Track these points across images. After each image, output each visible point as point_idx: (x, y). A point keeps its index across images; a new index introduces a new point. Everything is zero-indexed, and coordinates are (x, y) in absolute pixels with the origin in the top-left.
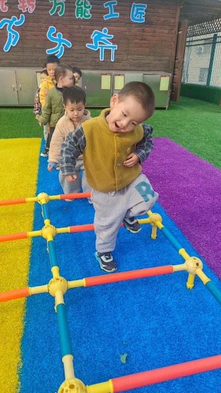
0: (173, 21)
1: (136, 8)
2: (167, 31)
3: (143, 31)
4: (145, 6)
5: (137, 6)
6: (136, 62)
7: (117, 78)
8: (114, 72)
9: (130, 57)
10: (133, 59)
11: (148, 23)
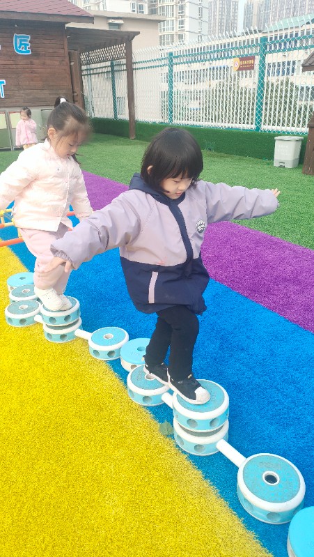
0: (62, 51)
1: (18, 40)
2: (58, 63)
3: (32, 63)
4: (28, 37)
5: (19, 37)
6: (31, 97)
7: (12, 116)
8: (7, 110)
9: (22, 92)
10: (27, 94)
11: (35, 54)
